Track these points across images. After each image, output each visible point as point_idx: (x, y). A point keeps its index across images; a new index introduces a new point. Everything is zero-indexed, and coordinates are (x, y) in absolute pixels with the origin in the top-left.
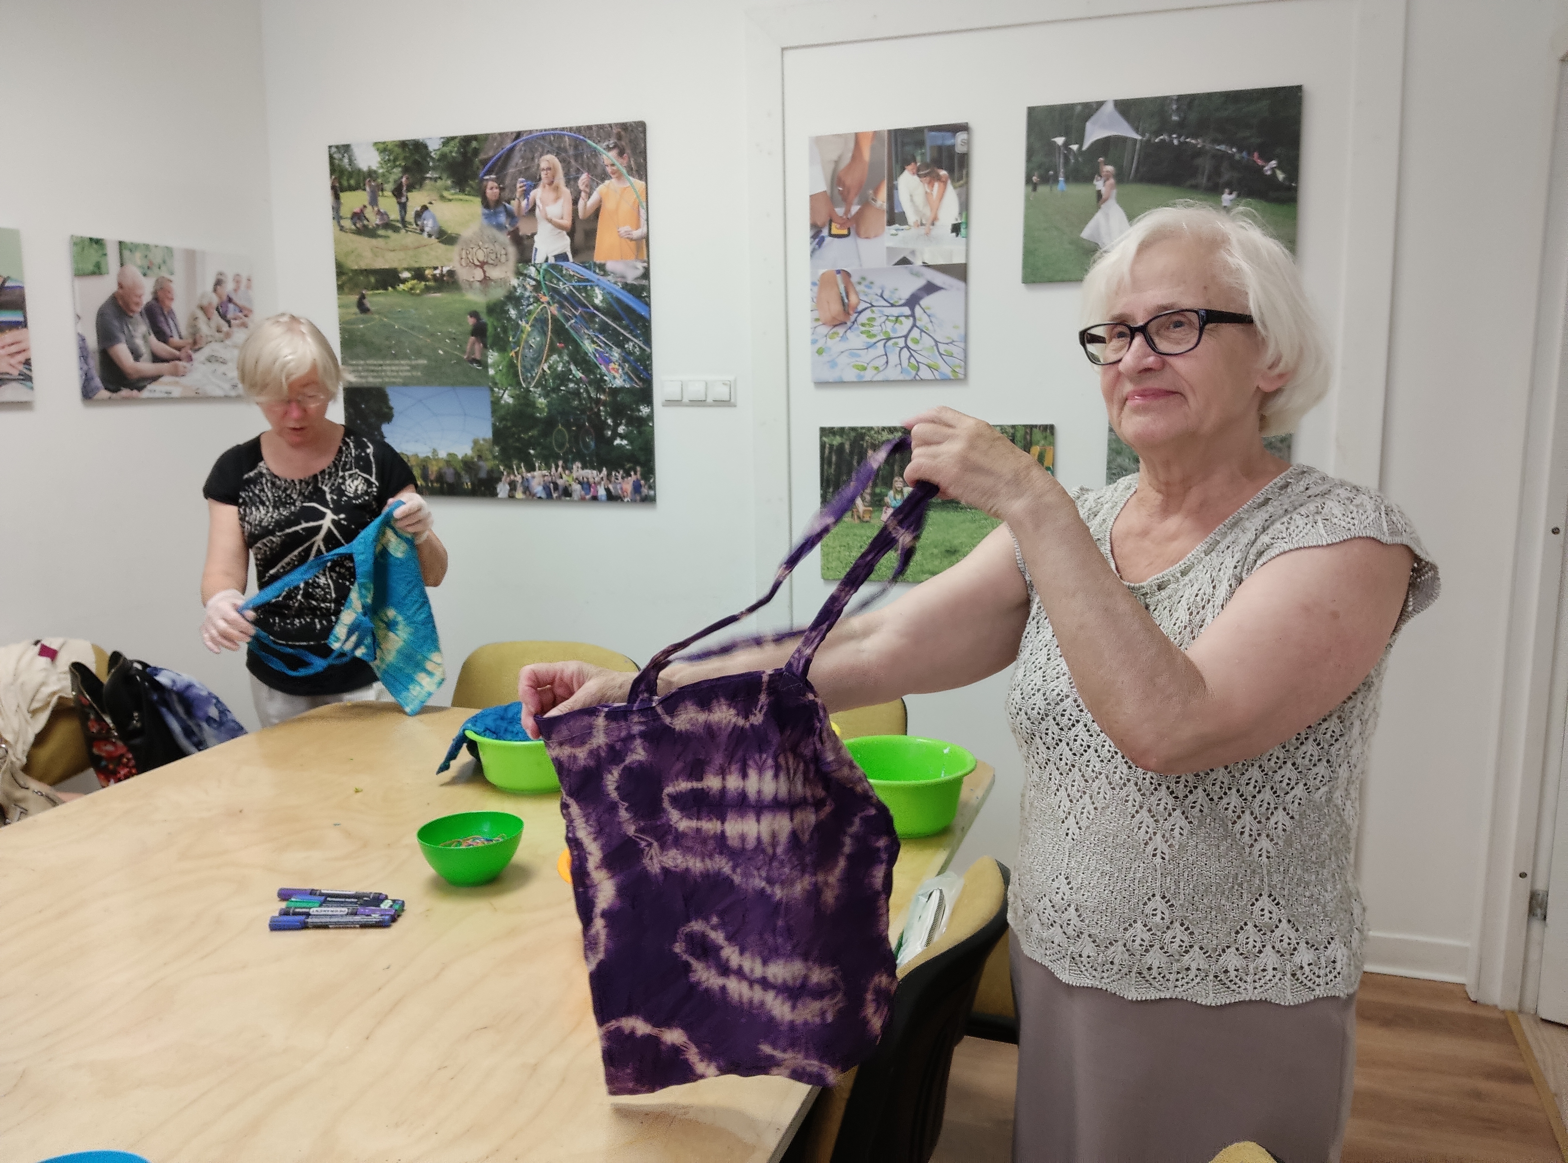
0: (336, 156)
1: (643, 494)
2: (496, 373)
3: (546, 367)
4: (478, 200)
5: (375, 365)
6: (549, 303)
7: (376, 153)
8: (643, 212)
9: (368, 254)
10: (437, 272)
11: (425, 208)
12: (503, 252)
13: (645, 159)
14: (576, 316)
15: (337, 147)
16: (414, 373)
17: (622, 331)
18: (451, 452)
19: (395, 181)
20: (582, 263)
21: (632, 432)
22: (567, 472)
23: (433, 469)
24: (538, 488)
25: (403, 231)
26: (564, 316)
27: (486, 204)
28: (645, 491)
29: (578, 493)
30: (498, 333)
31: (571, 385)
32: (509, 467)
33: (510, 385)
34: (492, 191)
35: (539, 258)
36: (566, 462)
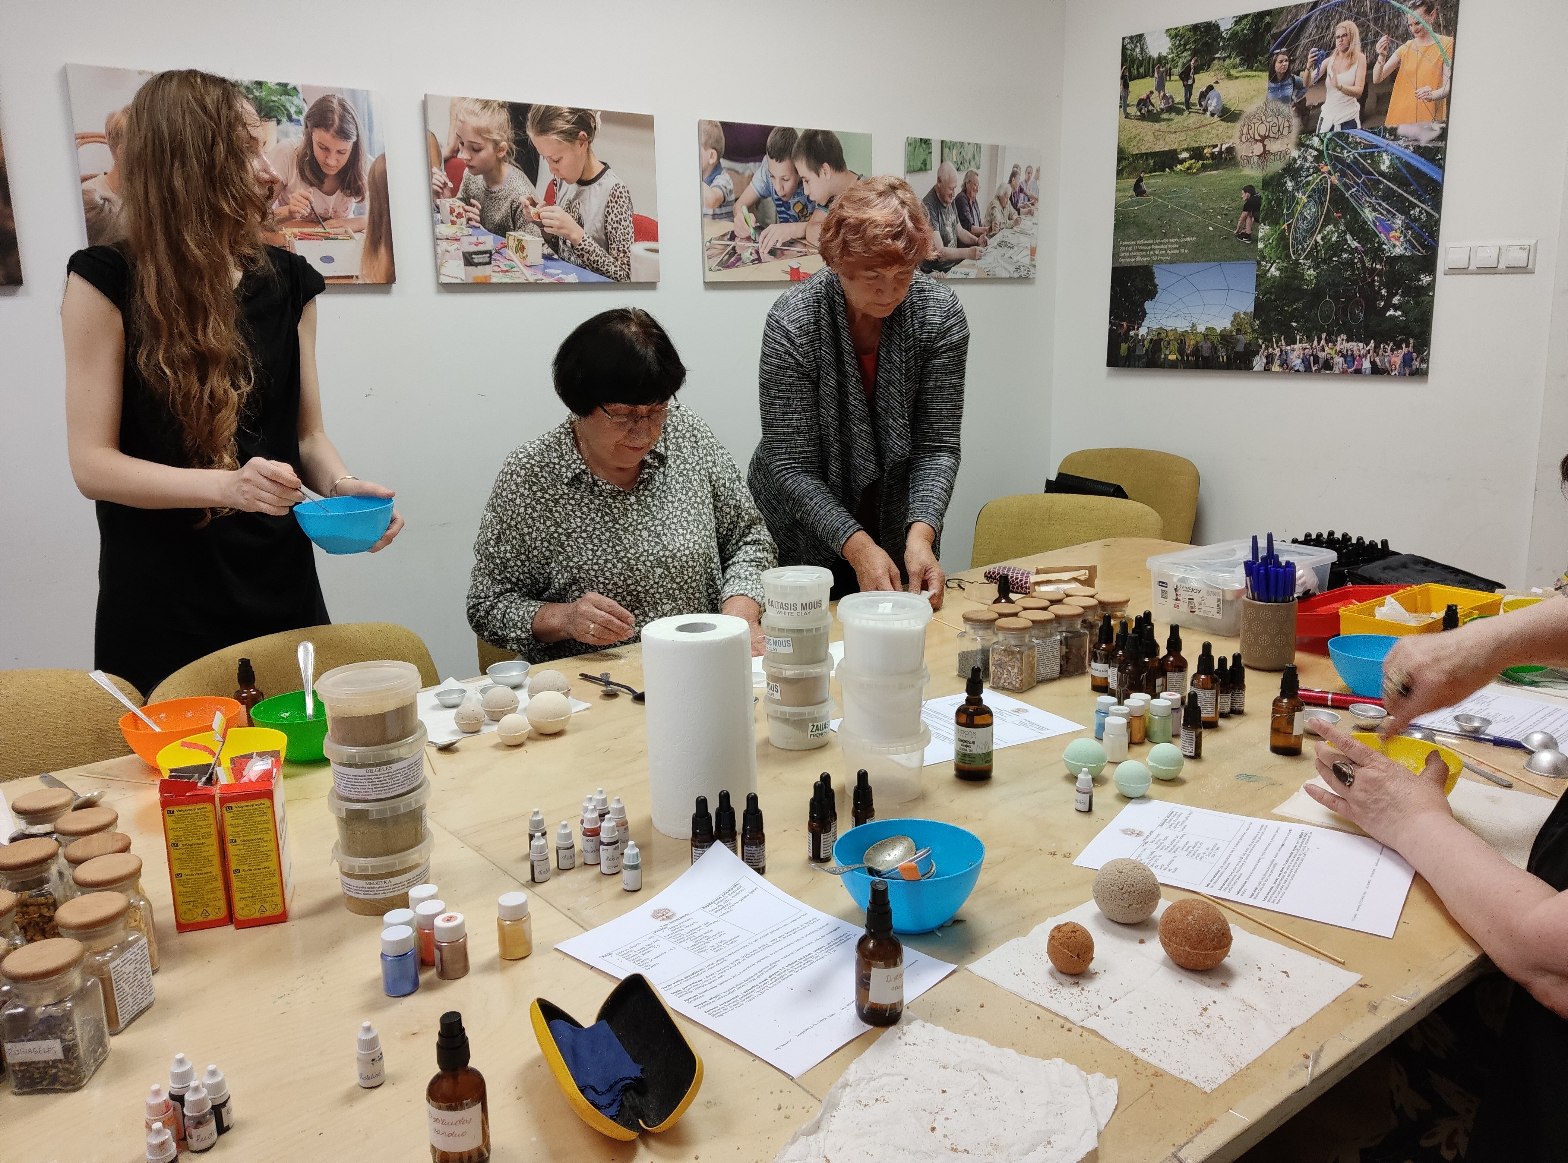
0: (1128, 46)
1: (1414, 367)
2: (1265, 247)
3: (1319, 238)
4: (1266, 75)
5: (1145, 245)
6: (1329, 173)
7: (1168, 39)
8: (1447, 70)
9: (1150, 138)
10: (1217, 150)
11: (1210, 88)
12: (1287, 124)
13: (1456, 13)
14: (1358, 185)
15: (1131, 38)
16: (1182, 251)
17: (1409, 197)
18: (1210, 325)
19: (1183, 66)
20: (1371, 129)
21: (1408, 301)
22: (1330, 345)
23: (1191, 343)
24: (1296, 361)
25: (1187, 113)
26: (1345, 185)
27: (1273, 78)
28: (1416, 364)
29: (1340, 366)
30: (1273, 207)
31: (1345, 256)
32: (1268, 341)
33: (1279, 258)
34: (1281, 64)
35: (1324, 128)
36: (1329, 335)
